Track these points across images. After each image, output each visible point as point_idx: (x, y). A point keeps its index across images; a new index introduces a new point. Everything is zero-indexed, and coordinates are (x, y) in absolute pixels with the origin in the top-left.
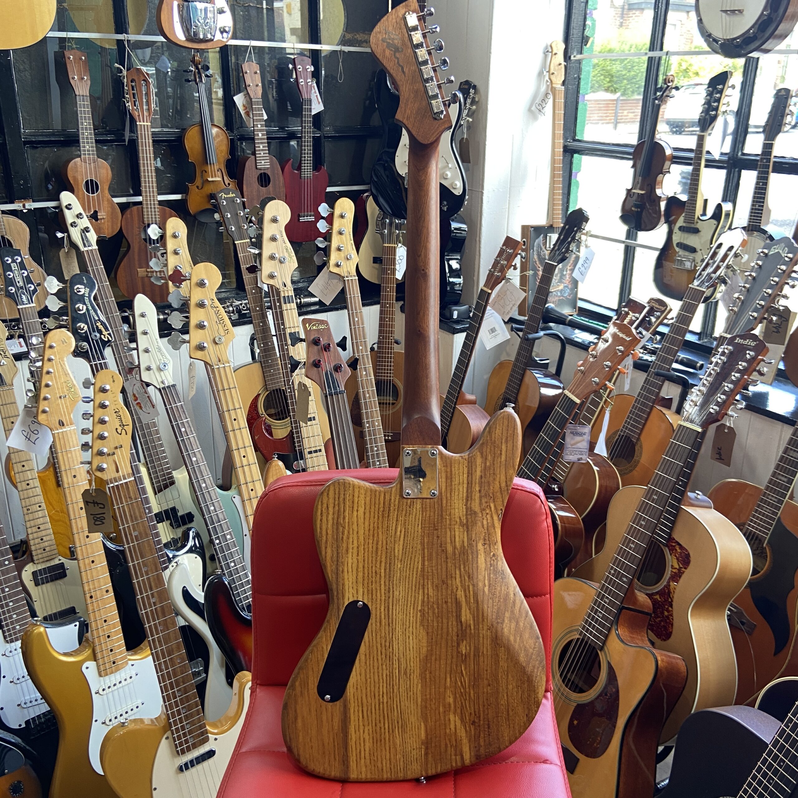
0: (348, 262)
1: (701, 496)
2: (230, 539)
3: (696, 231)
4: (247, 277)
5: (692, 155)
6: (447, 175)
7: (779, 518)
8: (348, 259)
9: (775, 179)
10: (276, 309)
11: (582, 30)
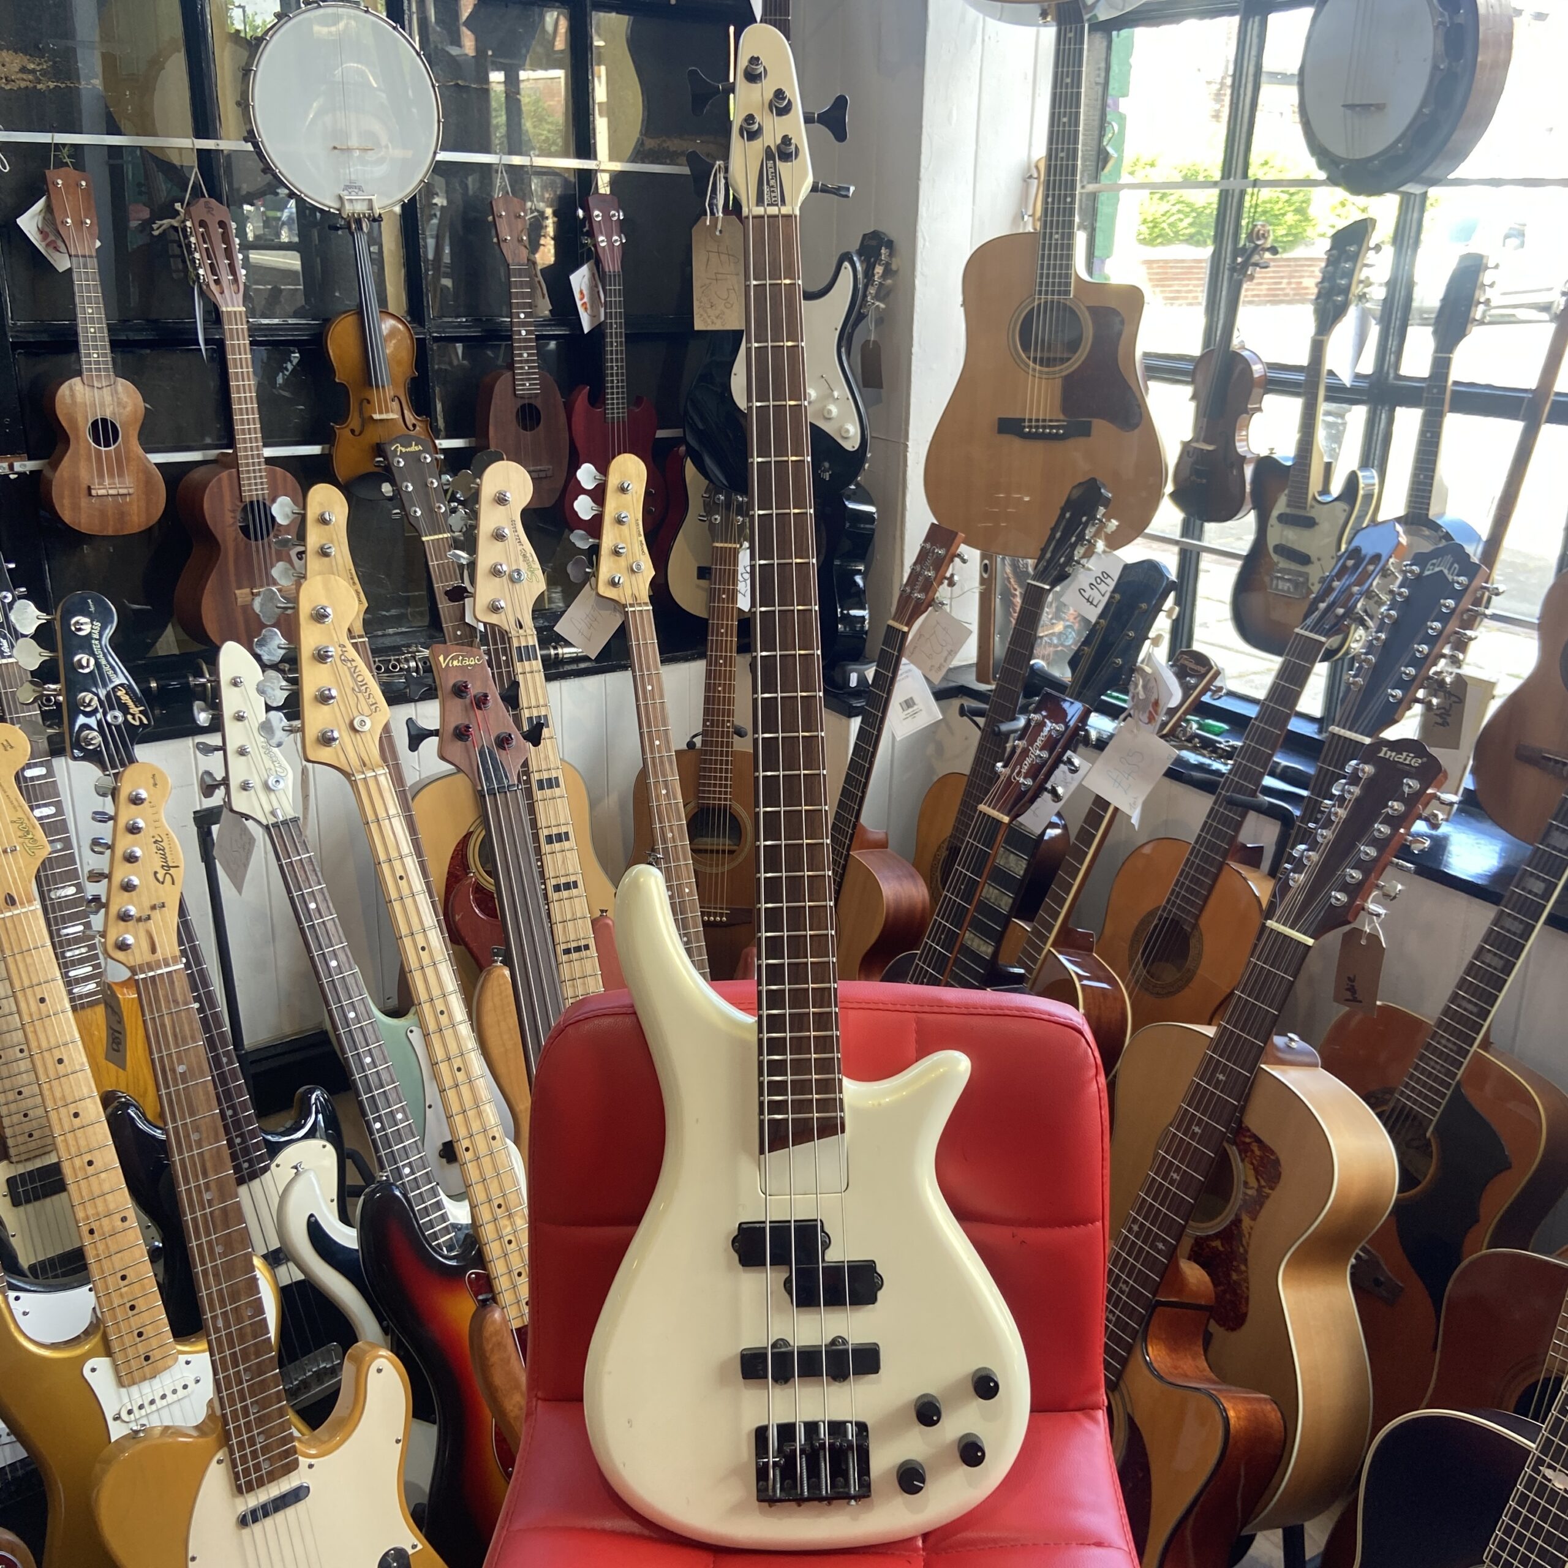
0: (633, 578)
1: (1297, 1043)
2: (402, 1121)
3: (1309, 523)
4: (444, 605)
5: (1301, 377)
6: (830, 411)
7: (1458, 1084)
8: (633, 571)
9: (1454, 424)
10: (499, 667)
11: (1096, 136)
